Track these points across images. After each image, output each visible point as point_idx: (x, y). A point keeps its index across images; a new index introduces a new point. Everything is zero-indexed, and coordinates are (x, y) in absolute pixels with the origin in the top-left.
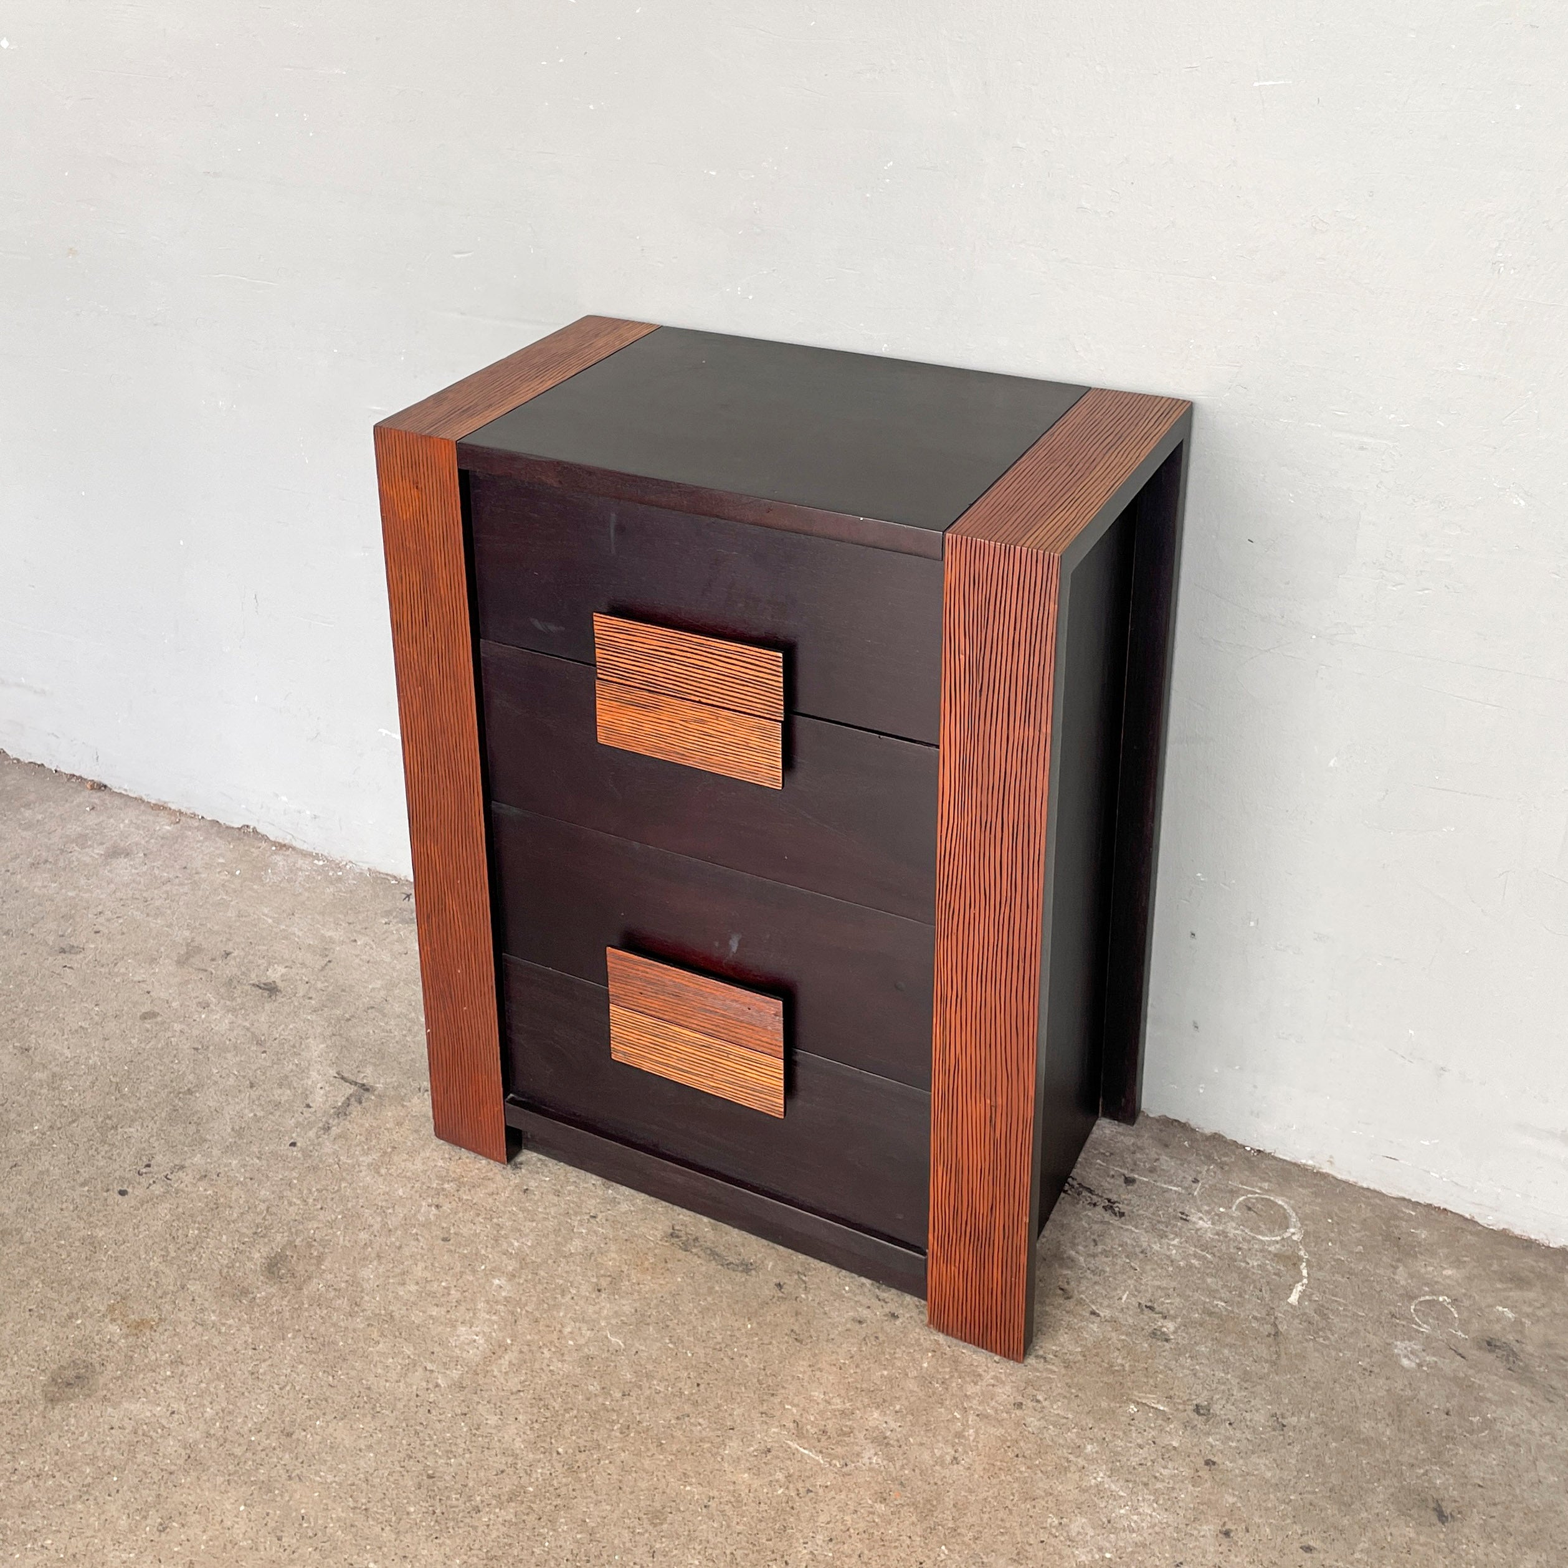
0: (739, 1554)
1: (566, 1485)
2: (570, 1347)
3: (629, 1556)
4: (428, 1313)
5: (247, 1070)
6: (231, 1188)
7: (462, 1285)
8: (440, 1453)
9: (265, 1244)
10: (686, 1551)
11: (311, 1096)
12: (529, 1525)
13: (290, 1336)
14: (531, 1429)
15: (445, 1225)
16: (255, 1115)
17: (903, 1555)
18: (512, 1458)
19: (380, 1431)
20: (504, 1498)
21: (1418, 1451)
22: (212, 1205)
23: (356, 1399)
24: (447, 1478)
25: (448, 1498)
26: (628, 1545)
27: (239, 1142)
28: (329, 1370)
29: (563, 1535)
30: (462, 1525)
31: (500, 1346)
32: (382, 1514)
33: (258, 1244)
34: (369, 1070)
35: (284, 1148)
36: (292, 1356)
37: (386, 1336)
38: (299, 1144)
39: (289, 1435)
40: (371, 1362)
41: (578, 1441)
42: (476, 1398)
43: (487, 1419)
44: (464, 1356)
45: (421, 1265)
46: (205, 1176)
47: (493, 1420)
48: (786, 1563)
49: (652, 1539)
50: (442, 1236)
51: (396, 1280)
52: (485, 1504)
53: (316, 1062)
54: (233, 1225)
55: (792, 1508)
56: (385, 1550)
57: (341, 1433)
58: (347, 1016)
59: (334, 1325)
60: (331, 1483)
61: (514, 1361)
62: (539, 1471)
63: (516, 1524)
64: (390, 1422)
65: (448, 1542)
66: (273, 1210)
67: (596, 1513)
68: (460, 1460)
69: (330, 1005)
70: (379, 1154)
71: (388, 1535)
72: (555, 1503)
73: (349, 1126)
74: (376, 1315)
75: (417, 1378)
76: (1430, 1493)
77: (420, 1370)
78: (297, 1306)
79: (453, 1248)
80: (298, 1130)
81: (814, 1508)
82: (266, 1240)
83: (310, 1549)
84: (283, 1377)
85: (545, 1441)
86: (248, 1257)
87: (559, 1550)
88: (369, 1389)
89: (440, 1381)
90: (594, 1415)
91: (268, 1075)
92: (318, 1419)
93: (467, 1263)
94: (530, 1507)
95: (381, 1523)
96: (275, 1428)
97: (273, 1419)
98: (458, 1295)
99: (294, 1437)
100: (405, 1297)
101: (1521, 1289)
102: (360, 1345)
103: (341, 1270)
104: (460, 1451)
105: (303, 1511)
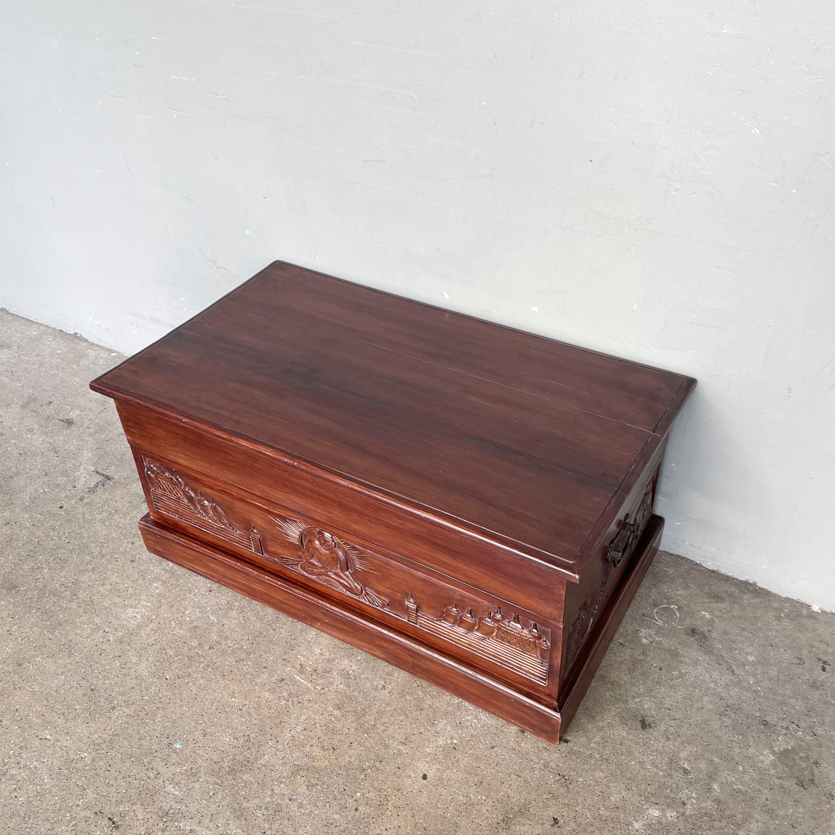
0: (252, 736)
1: (166, 696)
2: (187, 622)
3: (191, 736)
4: (114, 600)
5: (46, 466)
6: (21, 530)
7: (136, 586)
8: (101, 677)
9: (33, 561)
10: (224, 733)
11: (77, 482)
12: (140, 717)
13: (34, 611)
14: (155, 665)
15: (134, 553)
16: (44, 491)
17: (342, 738)
18: (140, 681)
19: (71, 664)
20: (130, 702)
21: (640, 689)
22: (8, 539)
23: (61, 647)
24: (101, 691)
25: (100, 701)
26: (192, 730)
27: (32, 505)
28: (51, 631)
29: (158, 723)
30: (103, 716)
31: (148, 620)
32: (61, 710)
33: (29, 561)
34: (113, 468)
35: (56, 509)
36: (32, 622)
37: (87, 613)
38: (64, 507)
39: (20, 665)
40: (75, 626)
41: (179, 672)
42: (128, 648)
43: (131, 659)
44: (127, 625)
45: (116, 574)
46: (9, 523)
47: (135, 659)
48: (277, 742)
49: (206, 727)
50: (131, 559)
51: (100, 582)
52: (119, 705)
53: (84, 463)
54: (17, 550)
55: (288, 712)
56: (58, 729)
57: (50, 665)
58: (108, 438)
59: (59, 606)
60: (37, 692)
61: (154, 629)
62: (153, 688)
63: (133, 717)
64: (77, 659)
65: (93, 725)
66: (41, 542)
67: (179, 712)
68: (111, 681)
69: (99, 432)
70: (107, 514)
71: (61, 721)
72: (157, 706)
73: (94, 498)
74: (84, 601)
75: (98, 637)
76: (641, 712)
77: (101, 631)
78: (41, 595)
79: (135, 566)
80: (66, 500)
81: (300, 712)
82: (34, 559)
83: (17, 727)
84: (25, 634)
85: (160, 672)
86: (21, 568)
87: (154, 731)
88: (70, 641)
89: (110, 638)
90: (190, 658)
91: (56, 470)
92: (38, 657)
93: (141, 574)
94: (143, 708)
95: (59, 714)
96: (13, 661)
97: (13, 656)
98: (132, 592)
99: (23, 666)
100: (103, 592)
101: (717, 602)
102: (71, 617)
103: (70, 577)
104: (112, 676)
105: (18, 707)
